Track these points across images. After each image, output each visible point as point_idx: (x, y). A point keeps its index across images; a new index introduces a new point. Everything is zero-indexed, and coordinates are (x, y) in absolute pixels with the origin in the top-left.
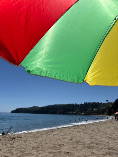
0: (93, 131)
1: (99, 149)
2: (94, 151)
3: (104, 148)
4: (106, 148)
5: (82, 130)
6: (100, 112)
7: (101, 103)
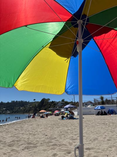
0: (16, 130)
1: (20, 145)
2: (14, 148)
3: (24, 144)
4: (25, 143)
5: (5, 130)
6: (27, 110)
7: (29, 102)
